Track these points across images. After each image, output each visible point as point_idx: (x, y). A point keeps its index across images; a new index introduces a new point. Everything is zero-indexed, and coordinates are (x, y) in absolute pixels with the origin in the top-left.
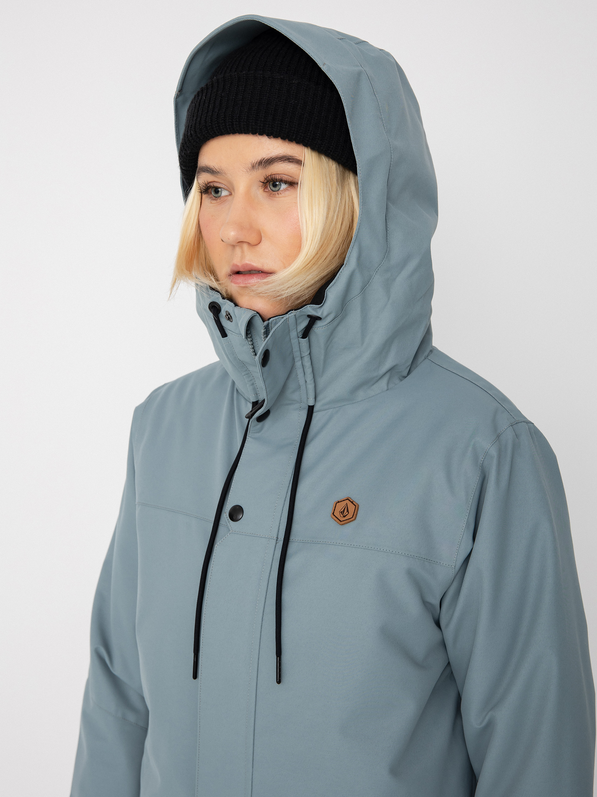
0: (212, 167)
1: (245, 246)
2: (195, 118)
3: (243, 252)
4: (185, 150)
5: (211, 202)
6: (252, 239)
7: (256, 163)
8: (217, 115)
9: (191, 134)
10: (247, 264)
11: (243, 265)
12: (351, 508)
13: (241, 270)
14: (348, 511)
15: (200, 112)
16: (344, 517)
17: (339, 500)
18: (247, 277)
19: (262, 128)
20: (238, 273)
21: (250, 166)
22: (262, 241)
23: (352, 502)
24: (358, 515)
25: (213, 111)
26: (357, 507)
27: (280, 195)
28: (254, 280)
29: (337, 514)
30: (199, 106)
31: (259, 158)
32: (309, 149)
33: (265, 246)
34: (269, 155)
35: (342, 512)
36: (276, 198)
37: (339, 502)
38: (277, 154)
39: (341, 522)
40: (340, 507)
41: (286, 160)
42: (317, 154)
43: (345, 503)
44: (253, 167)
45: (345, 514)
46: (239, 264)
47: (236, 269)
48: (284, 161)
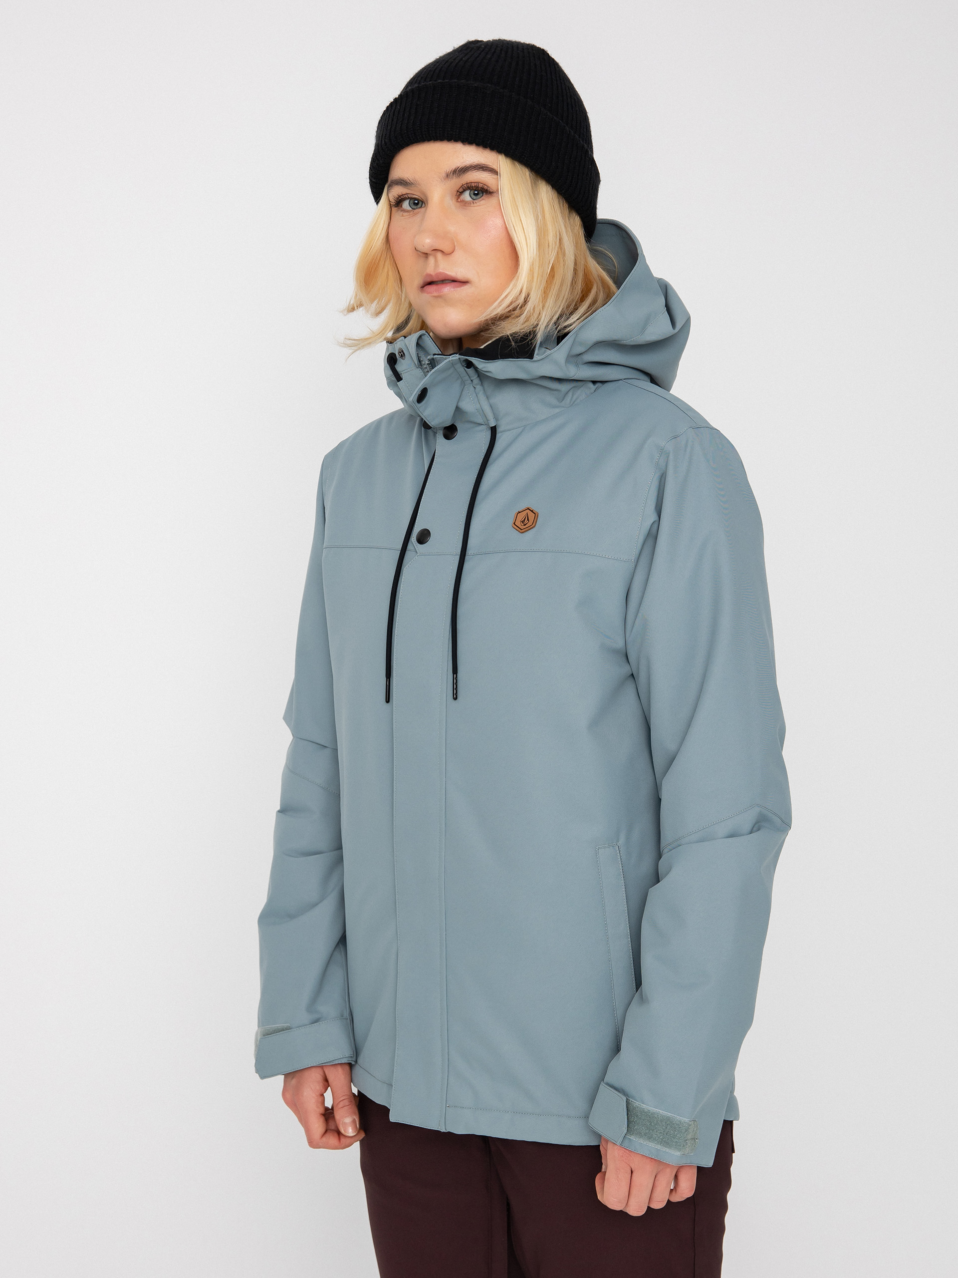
0: (406, 178)
1: (439, 255)
2: (389, 128)
3: (436, 261)
4: (378, 160)
5: (403, 215)
6: (446, 247)
7: (451, 172)
8: (413, 122)
9: (385, 143)
10: (440, 273)
11: (436, 274)
12: (531, 516)
13: (435, 279)
14: (528, 520)
15: (395, 120)
16: (525, 525)
17: (520, 510)
18: (440, 286)
19: (457, 134)
20: (430, 283)
21: (444, 175)
22: (455, 250)
23: (532, 511)
24: (537, 522)
25: (408, 120)
26: (536, 515)
27: (475, 205)
28: (447, 290)
29: (518, 523)
30: (393, 116)
31: (454, 167)
32: (503, 155)
33: (458, 255)
34: (464, 164)
35: (523, 522)
36: (470, 207)
37: (519, 512)
38: (471, 162)
39: (522, 531)
40: (521, 517)
41: (480, 168)
42: (511, 160)
43: (525, 513)
44: (448, 176)
45: (525, 523)
46: (433, 273)
47: (429, 280)
48: (478, 169)
